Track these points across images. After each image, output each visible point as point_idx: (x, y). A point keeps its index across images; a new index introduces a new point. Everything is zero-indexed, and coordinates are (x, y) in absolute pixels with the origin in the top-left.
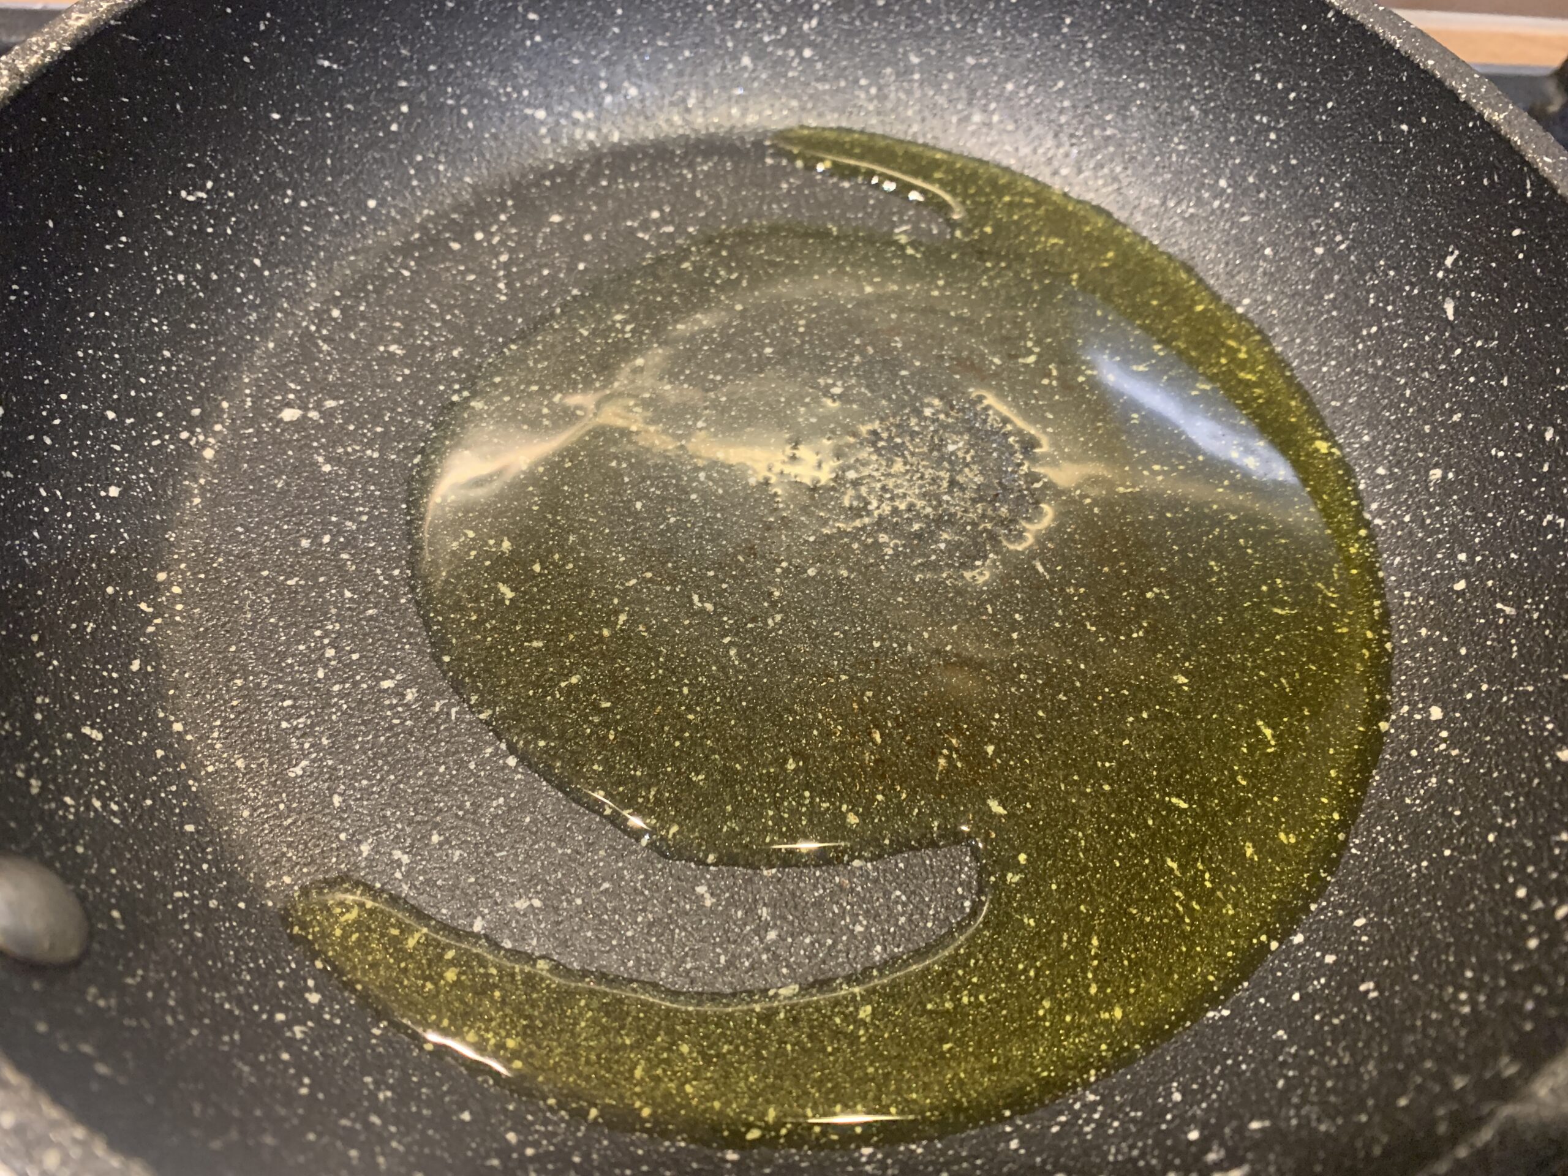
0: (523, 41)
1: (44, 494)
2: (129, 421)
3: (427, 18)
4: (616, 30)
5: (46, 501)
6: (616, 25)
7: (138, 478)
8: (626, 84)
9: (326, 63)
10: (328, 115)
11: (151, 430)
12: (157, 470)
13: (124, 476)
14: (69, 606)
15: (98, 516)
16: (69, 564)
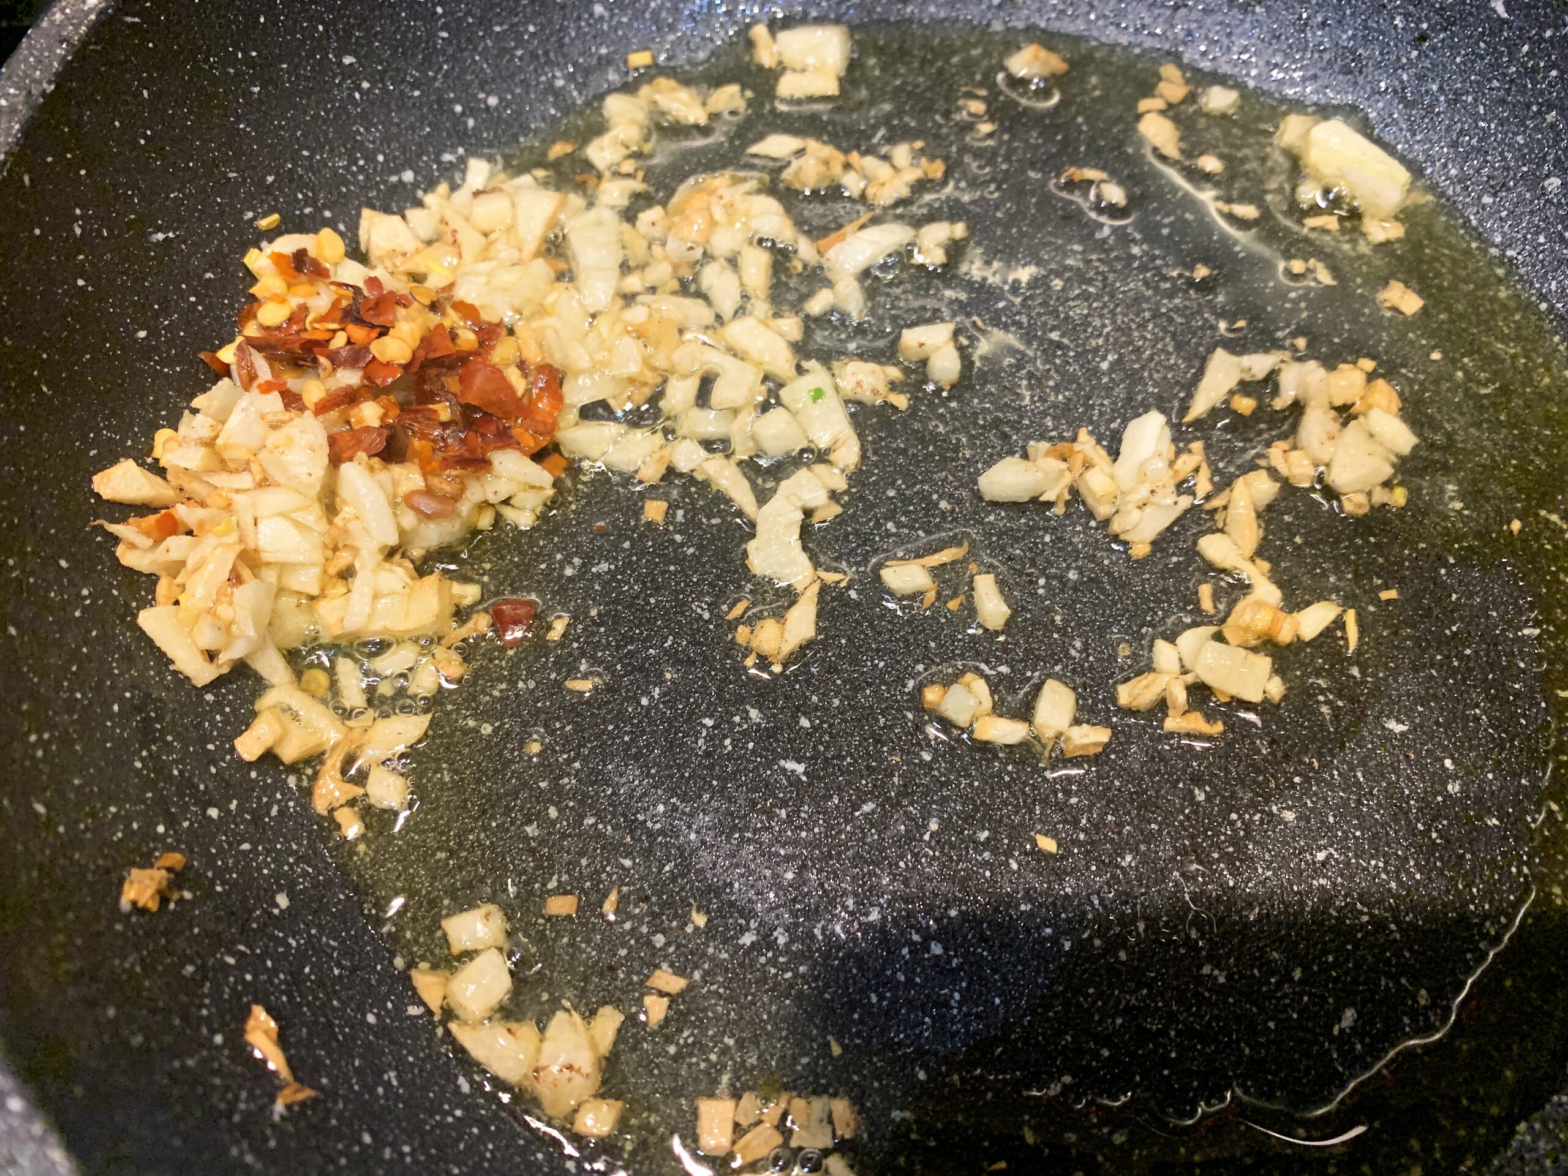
0: (351, 96)
1: (231, 961)
2: (233, 806)
3: (238, 121)
4: (445, 35)
5: (241, 968)
6: (442, 29)
7: (291, 866)
8: (482, 96)
9: (160, 236)
10: (193, 299)
11: (259, 799)
12: (299, 841)
13: (277, 875)
14: (358, 1071)
15: (294, 943)
16: (316, 1023)
